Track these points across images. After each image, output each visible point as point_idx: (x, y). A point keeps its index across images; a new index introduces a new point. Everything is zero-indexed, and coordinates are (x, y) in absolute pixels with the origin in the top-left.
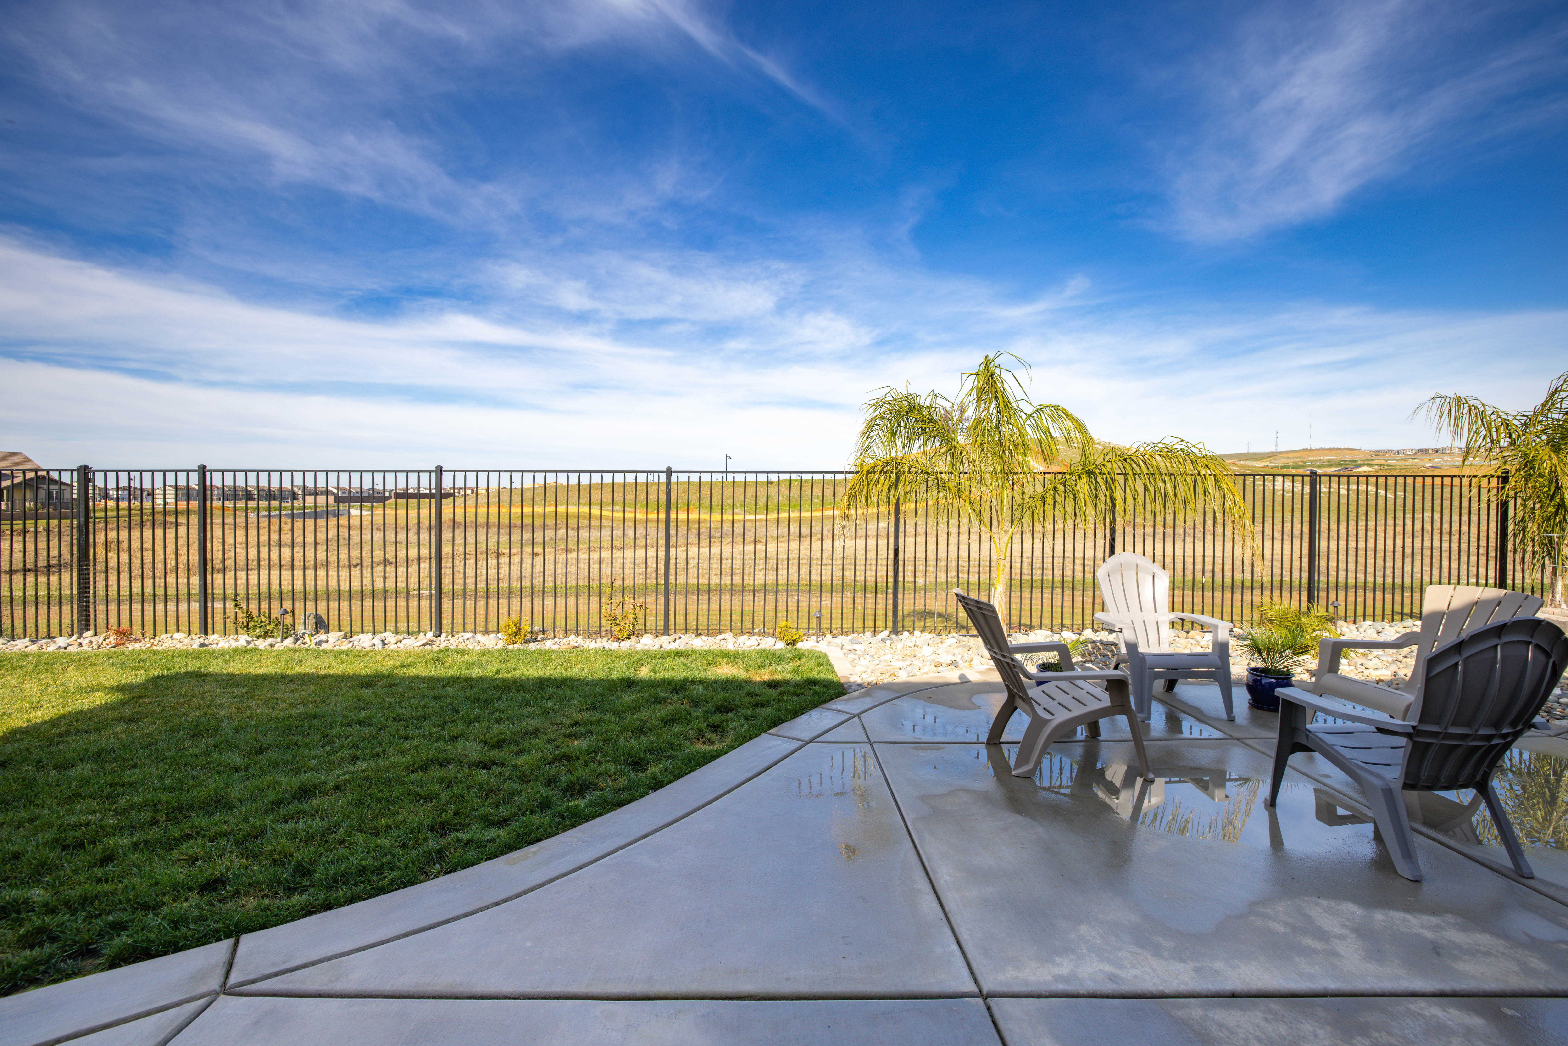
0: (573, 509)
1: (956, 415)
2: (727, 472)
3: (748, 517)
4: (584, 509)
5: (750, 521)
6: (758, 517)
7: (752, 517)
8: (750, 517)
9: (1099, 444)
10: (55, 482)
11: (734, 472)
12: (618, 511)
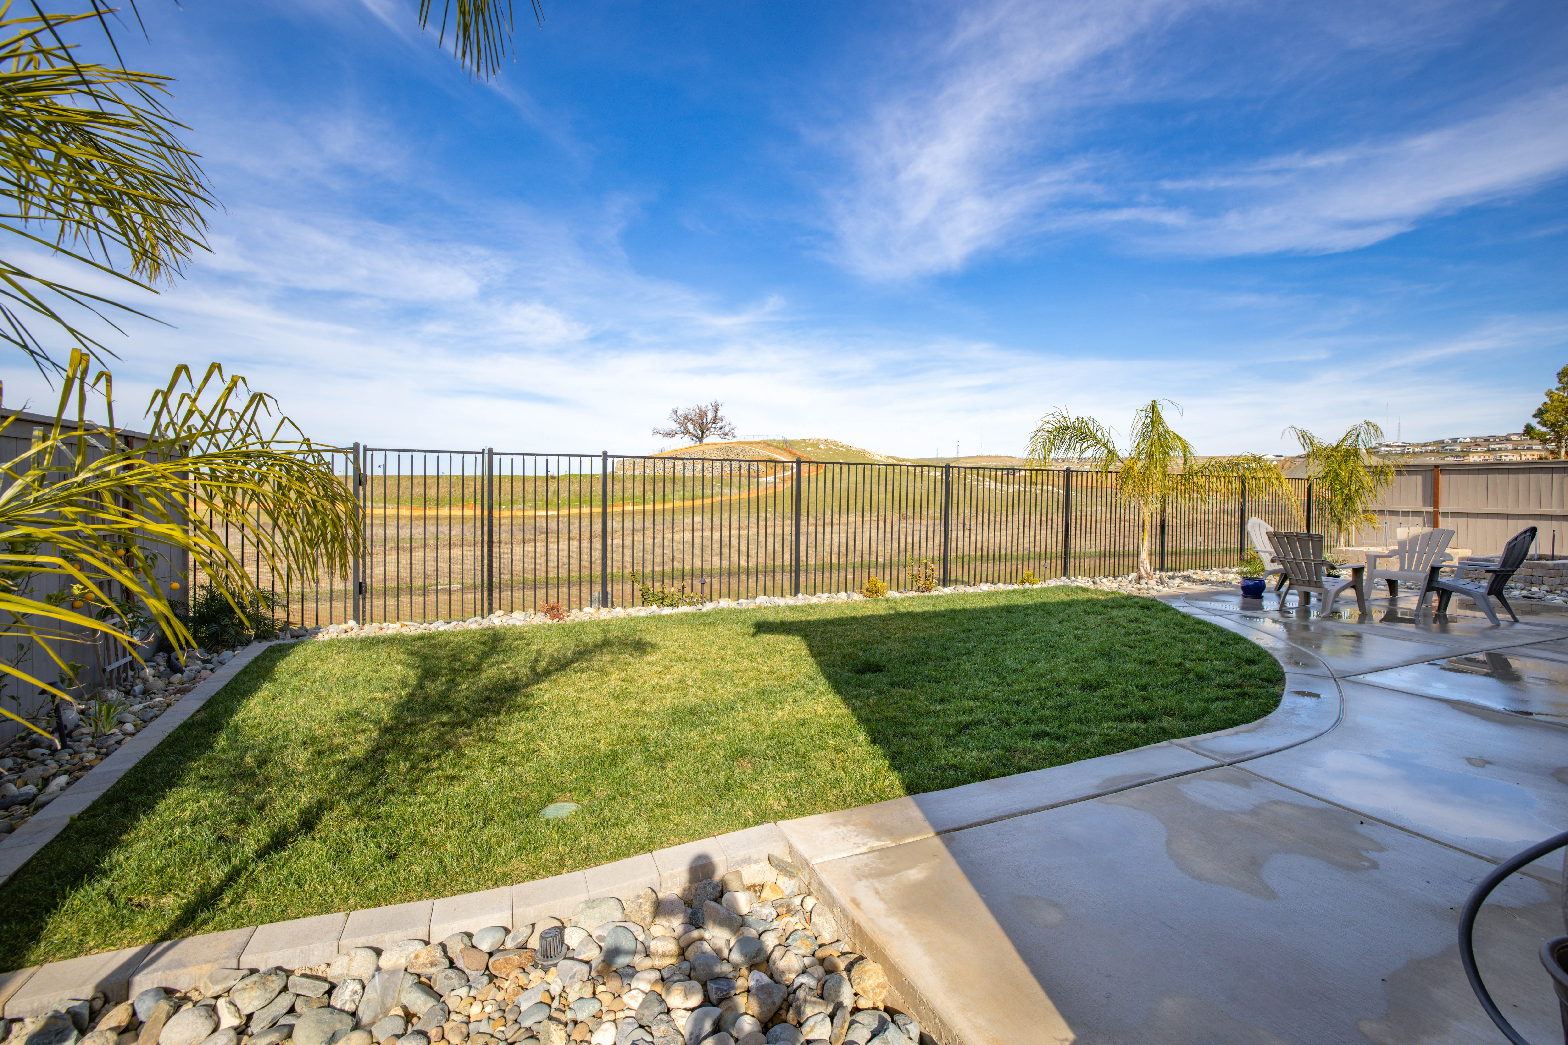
1: (710, 416)
3: (539, 513)
5: (541, 517)
6: (550, 513)
7: (544, 513)
8: (541, 513)
9: (842, 447)
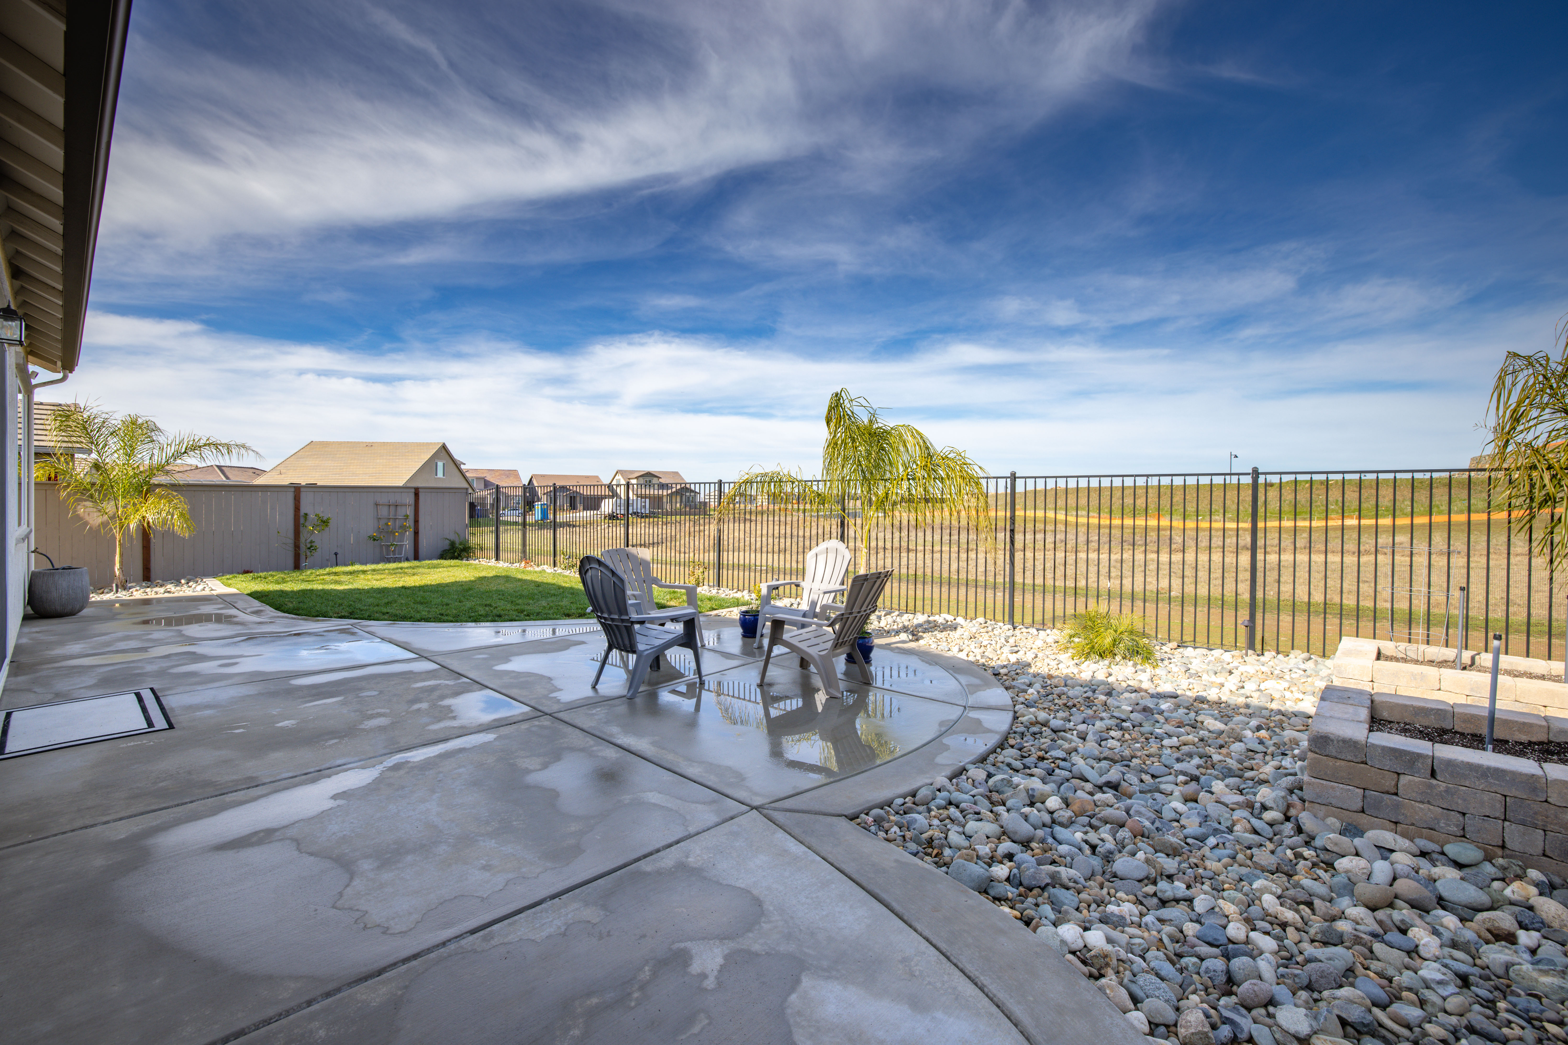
0: (1040, 514)
2: (1231, 474)
3: (1228, 525)
4: (1051, 514)
10: (692, 491)
11: (1239, 474)
12: (1082, 516)
